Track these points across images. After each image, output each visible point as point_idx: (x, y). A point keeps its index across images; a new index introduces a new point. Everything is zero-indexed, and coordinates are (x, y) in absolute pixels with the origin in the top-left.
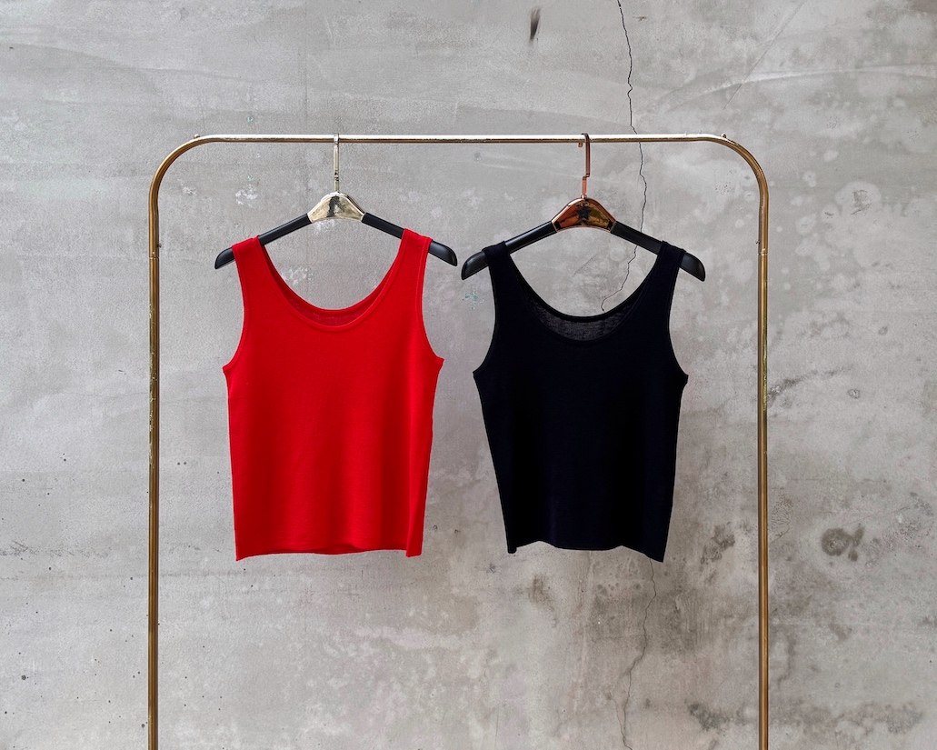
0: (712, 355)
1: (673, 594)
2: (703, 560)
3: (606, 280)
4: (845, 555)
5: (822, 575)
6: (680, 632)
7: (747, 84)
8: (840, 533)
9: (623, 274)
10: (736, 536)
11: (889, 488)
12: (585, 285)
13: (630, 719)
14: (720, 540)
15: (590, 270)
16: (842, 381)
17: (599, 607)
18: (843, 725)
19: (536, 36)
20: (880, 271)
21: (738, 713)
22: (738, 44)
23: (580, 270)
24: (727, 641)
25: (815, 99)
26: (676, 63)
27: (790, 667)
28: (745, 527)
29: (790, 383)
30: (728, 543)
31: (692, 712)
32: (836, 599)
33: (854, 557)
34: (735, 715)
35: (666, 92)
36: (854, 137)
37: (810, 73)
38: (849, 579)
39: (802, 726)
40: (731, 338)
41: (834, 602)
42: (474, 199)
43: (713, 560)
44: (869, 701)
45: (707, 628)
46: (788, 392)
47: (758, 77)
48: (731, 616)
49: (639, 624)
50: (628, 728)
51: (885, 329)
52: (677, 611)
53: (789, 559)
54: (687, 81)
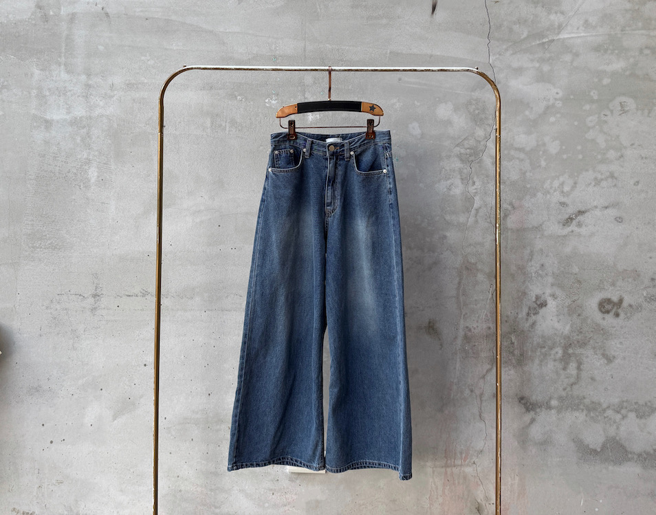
0: (535, 195)
1: (510, 333)
2: (528, 314)
3: (472, 151)
4: (612, 314)
5: (598, 325)
6: (514, 355)
7: (557, 39)
8: (609, 301)
9: (483, 148)
10: (548, 301)
11: (639, 276)
12: (460, 154)
13: (484, 404)
14: (538, 303)
15: (463, 145)
16: (612, 212)
17: (467, 339)
18: (609, 413)
19: (435, 12)
20: (635, 149)
21: (547, 403)
22: (552, 17)
23: (457, 145)
24: (541, 361)
25: (597, 49)
26: (516, 28)
27: (578, 377)
28: (553, 296)
29: (581, 213)
30: (543, 305)
31: (520, 401)
32: (606, 339)
33: (617, 315)
34: (545, 404)
35: (510, 44)
36: (620, 71)
37: (594, 34)
38: (614, 327)
39: (585, 412)
40: (547, 185)
41: (605, 341)
42: (398, 104)
43: (534, 314)
44: (625, 399)
45: (530, 353)
46: (580, 218)
47: (564, 35)
48: (544, 347)
49: (490, 350)
50: (483, 408)
51: (638, 182)
52: (513, 343)
53: (579, 315)
54: (522, 38)
